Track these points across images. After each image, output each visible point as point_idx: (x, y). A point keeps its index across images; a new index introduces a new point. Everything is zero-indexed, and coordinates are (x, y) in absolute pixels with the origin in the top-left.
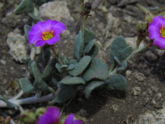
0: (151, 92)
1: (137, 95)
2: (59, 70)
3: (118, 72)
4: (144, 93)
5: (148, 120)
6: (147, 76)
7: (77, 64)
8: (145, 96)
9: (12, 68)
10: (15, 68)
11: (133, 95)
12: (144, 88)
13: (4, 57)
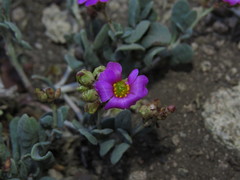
0: (223, 67)
1: (207, 71)
2: (113, 38)
3: (182, 41)
4: (215, 69)
5: (222, 97)
6: (217, 49)
7: (133, 31)
8: (217, 72)
9: (50, 52)
10: (54, 52)
11: (201, 71)
12: (215, 63)
13: (39, 40)
